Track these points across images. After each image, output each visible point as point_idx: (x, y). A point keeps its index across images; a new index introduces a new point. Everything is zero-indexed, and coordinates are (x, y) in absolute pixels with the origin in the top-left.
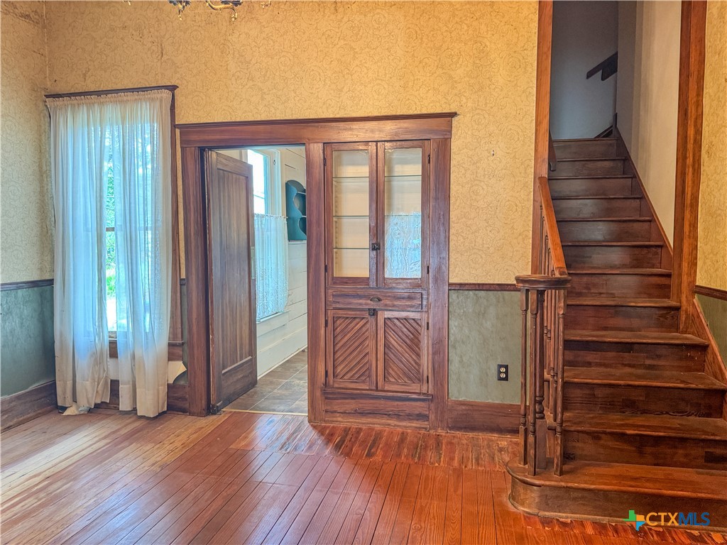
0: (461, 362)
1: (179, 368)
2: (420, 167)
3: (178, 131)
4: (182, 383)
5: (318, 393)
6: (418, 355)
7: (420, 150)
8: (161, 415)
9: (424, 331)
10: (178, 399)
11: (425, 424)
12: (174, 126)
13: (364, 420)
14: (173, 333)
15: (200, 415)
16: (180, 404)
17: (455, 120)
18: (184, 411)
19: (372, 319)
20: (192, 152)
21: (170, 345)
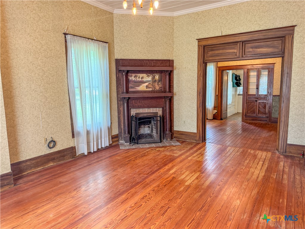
0: (275, 110)
1: (216, 111)
2: (267, 72)
3: (218, 68)
4: (216, 114)
5: (244, 116)
6: (266, 109)
7: (268, 70)
8: (212, 119)
9: (267, 105)
10: (215, 117)
11: (266, 122)
12: (217, 67)
13: (253, 121)
14: (215, 105)
15: (219, 120)
16: (215, 118)
17: (275, 64)
18: (216, 119)
19: (256, 102)
20: (220, 71)
21: (214, 107)
